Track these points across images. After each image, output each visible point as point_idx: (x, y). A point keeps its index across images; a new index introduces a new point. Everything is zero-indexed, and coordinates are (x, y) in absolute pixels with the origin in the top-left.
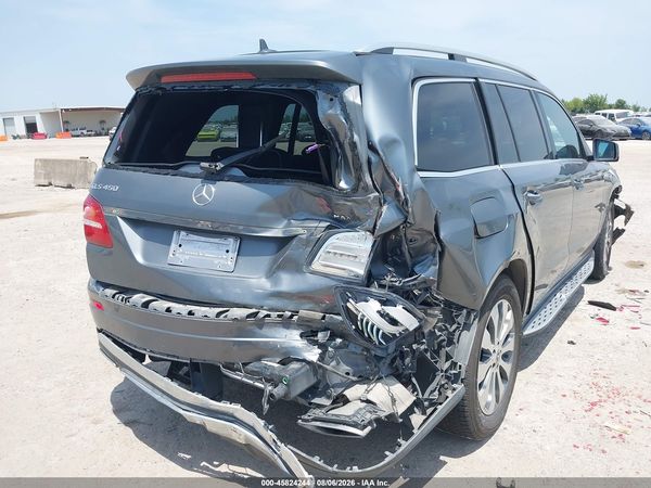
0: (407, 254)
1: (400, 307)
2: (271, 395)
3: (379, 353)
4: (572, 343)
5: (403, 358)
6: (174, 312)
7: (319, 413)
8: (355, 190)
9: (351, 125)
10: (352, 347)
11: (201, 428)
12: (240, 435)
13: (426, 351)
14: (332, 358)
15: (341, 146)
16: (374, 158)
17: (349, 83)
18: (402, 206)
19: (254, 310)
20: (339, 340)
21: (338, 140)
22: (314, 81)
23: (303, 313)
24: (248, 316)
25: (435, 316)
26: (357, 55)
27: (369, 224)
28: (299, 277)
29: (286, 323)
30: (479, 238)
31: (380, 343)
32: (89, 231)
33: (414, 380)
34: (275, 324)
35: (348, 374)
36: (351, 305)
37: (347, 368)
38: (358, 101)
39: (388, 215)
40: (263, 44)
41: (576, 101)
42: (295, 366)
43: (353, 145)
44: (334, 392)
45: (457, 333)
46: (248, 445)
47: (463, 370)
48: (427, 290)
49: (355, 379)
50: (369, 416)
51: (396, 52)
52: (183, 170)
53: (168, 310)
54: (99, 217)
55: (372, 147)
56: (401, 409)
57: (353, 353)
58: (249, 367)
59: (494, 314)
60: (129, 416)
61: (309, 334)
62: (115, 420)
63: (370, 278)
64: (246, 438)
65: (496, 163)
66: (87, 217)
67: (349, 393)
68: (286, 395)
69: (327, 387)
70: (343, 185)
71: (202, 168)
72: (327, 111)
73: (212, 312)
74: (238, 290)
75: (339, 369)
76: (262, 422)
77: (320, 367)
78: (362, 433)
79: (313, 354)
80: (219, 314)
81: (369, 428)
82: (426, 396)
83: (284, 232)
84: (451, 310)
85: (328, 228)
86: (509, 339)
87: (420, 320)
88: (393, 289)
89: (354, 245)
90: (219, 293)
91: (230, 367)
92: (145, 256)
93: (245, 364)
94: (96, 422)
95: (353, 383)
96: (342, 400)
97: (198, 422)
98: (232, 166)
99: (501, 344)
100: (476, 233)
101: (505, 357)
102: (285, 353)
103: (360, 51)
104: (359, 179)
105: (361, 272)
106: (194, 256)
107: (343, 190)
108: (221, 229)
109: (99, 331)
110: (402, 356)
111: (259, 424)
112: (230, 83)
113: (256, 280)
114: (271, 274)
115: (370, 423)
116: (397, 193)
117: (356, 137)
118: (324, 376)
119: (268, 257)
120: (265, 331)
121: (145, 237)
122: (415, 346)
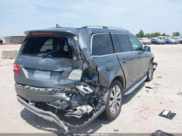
0: (91, 75)
1: (88, 87)
2: (58, 109)
3: (85, 98)
4: (139, 97)
5: (91, 100)
6: (35, 89)
7: (70, 113)
8: (77, 60)
9: (76, 45)
10: (78, 97)
11: (42, 118)
12: (51, 119)
13: (96, 98)
14: (73, 100)
15: (74, 49)
16: (81, 53)
17: (75, 35)
18: (88, 63)
19: (54, 89)
20: (75, 95)
21: (73, 48)
22: (67, 35)
23: (66, 89)
24: (53, 90)
25: (97, 89)
26: (77, 29)
27: (81, 68)
28: (65, 81)
29: (62, 92)
30: (108, 71)
31: (84, 96)
32: (15, 71)
33: (93, 105)
34: (59, 92)
35: (77, 104)
36: (77, 87)
37: (77, 102)
38: (77, 40)
39: (85, 66)
40: (57, 25)
41: (152, 34)
42: (64, 102)
43: (76, 50)
44: (74, 108)
45: (104, 93)
46: (53, 122)
47: (105, 102)
48: (95, 83)
49: (78, 105)
50: (81, 113)
51: (88, 27)
52: (37, 55)
53: (34, 89)
54: (17, 67)
55: (81, 50)
56: (89, 112)
57: (79, 99)
58: (53, 103)
59: (114, 89)
60: (25, 117)
61: (68, 94)
62: (21, 118)
63: (82, 80)
64: (53, 120)
65: (114, 53)
66: (14, 67)
67: (77, 108)
68: (61, 108)
69: (72, 107)
70: (74, 59)
71: (42, 55)
72: (70, 42)
73: (44, 89)
74: (50, 84)
75: (75, 103)
76: (56, 116)
77: (70, 102)
78: (79, 117)
79: (68, 99)
80: (45, 90)
81: (81, 116)
82: (96, 108)
83: (62, 70)
84: (101, 88)
85: (72, 69)
86: (119, 95)
87: (94, 90)
88: (87, 83)
89: (78, 73)
90: (46, 85)
91: (49, 103)
92: (28, 76)
93: (52, 102)
94: (16, 119)
95: (78, 106)
96: (75, 110)
97: (41, 117)
98: (49, 54)
99: (117, 96)
100: (107, 69)
101: (118, 100)
102: (61, 99)
103: (78, 28)
104: (78, 57)
105: (80, 79)
106: (40, 76)
107: (74, 60)
108: (46, 70)
109: (17, 95)
110: (91, 99)
111: (55, 116)
112: (48, 35)
113: (55, 81)
114: (58, 80)
115: (81, 115)
116: (87, 60)
117: (77, 48)
118: (71, 104)
119: (58, 76)
120: (57, 94)
121: (28, 72)
122: (93, 97)
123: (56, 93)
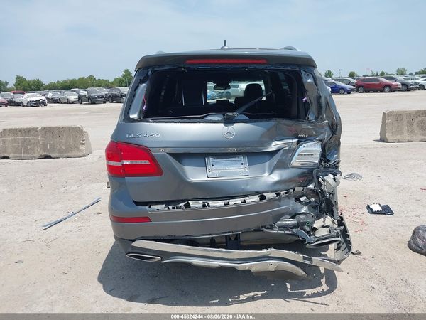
8: (317, 120)
22: (299, 66)
23: (296, 189)
28: (287, 171)
36: (321, 179)
85: (298, 142)
104: (321, 114)
105: (317, 162)
107: (311, 121)
123: (280, 201)
